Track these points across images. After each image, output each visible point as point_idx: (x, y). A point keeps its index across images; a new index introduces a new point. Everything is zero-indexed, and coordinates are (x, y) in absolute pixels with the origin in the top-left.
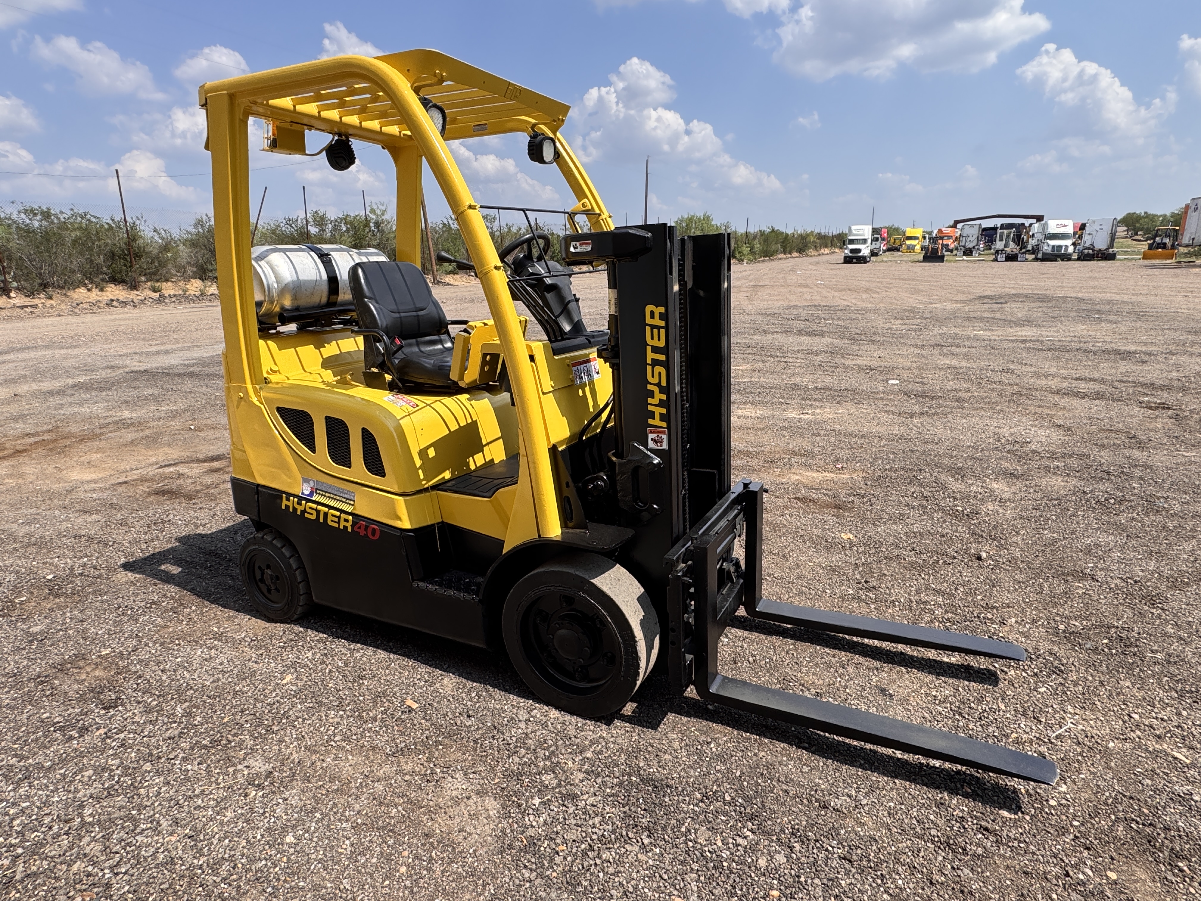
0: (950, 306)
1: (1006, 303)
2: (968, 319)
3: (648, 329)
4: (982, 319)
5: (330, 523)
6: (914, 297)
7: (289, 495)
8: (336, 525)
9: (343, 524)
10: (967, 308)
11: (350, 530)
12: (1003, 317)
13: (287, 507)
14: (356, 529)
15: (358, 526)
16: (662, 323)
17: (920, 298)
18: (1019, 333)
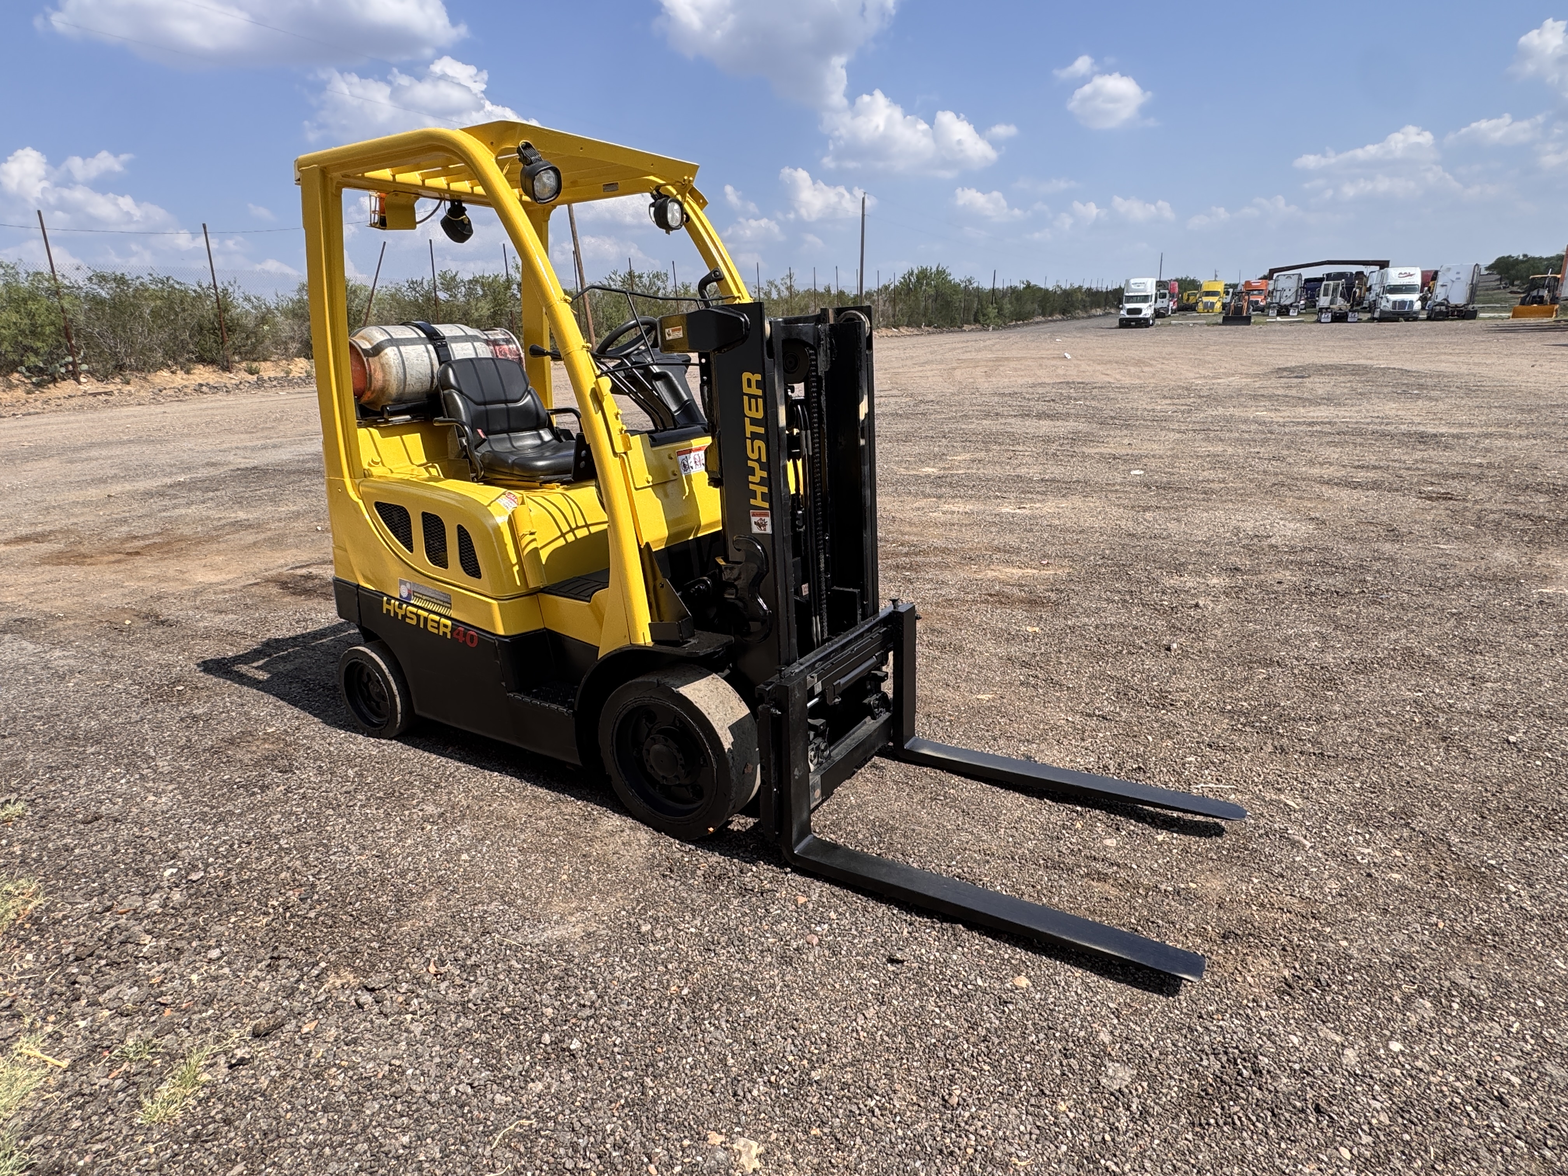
0: (1236, 381)
1: (1309, 376)
2: (1255, 397)
3: (746, 398)
6: (1196, 370)
10: (1257, 385)
12: (1299, 395)
16: (759, 392)
17: (1202, 372)
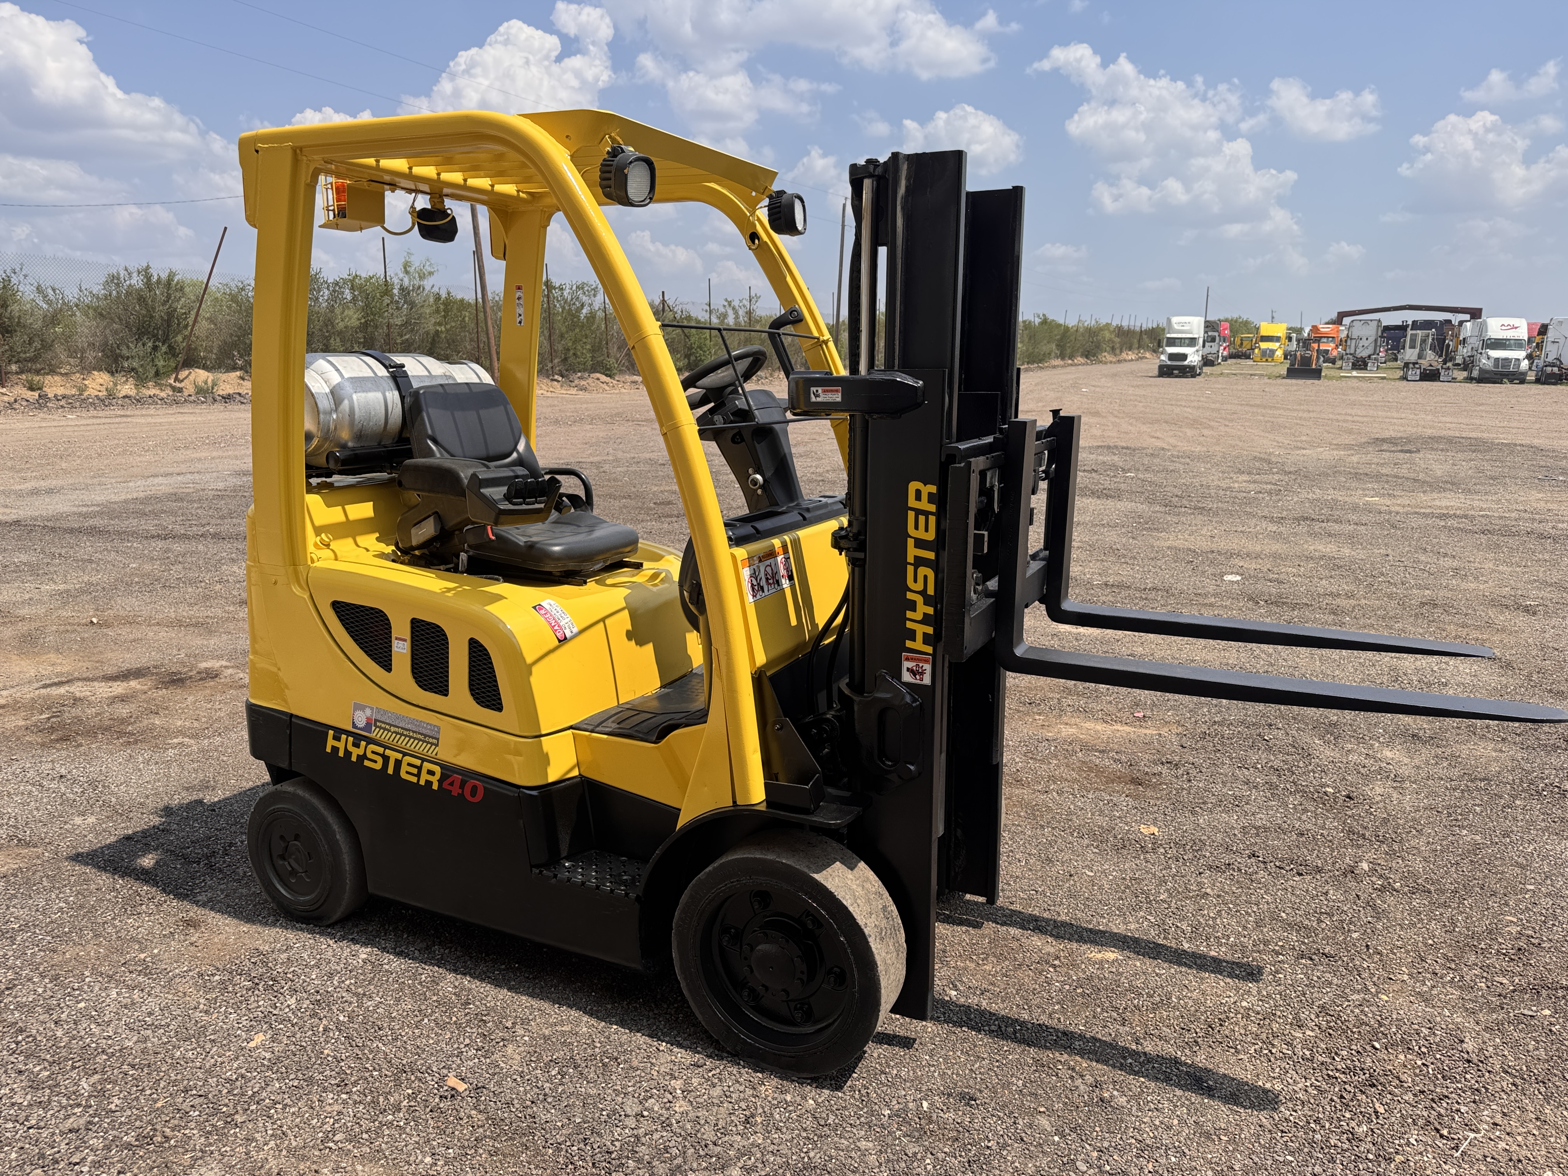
1: (1418, 451)
3: (911, 515)
4: (1378, 477)
5: (403, 775)
7: (339, 732)
8: (414, 779)
9: (424, 777)
11: (435, 786)
12: (1412, 475)
13: (335, 749)
14: (445, 785)
15: (450, 780)
16: (932, 508)
18: (1437, 503)
